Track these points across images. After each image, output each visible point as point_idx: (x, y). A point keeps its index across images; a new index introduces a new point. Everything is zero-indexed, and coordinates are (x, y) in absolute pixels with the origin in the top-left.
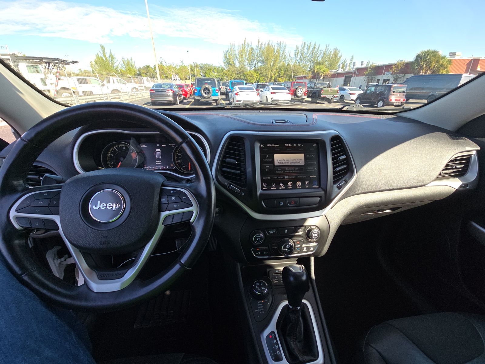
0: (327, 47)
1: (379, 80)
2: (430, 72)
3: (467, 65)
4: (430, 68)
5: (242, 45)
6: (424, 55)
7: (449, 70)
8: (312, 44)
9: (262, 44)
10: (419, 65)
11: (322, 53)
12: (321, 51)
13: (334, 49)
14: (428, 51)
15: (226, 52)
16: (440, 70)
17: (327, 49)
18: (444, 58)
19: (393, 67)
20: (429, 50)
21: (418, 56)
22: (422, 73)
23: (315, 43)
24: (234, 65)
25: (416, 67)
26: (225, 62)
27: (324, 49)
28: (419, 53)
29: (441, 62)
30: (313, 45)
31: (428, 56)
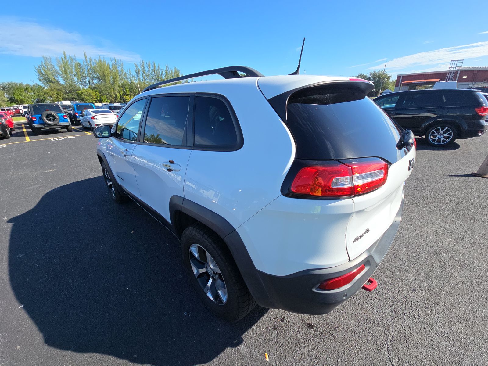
0: (167, 66)
5: (62, 59)
8: (151, 63)
9: (90, 59)
11: (164, 72)
12: (162, 70)
23: (154, 62)
27: (164, 68)
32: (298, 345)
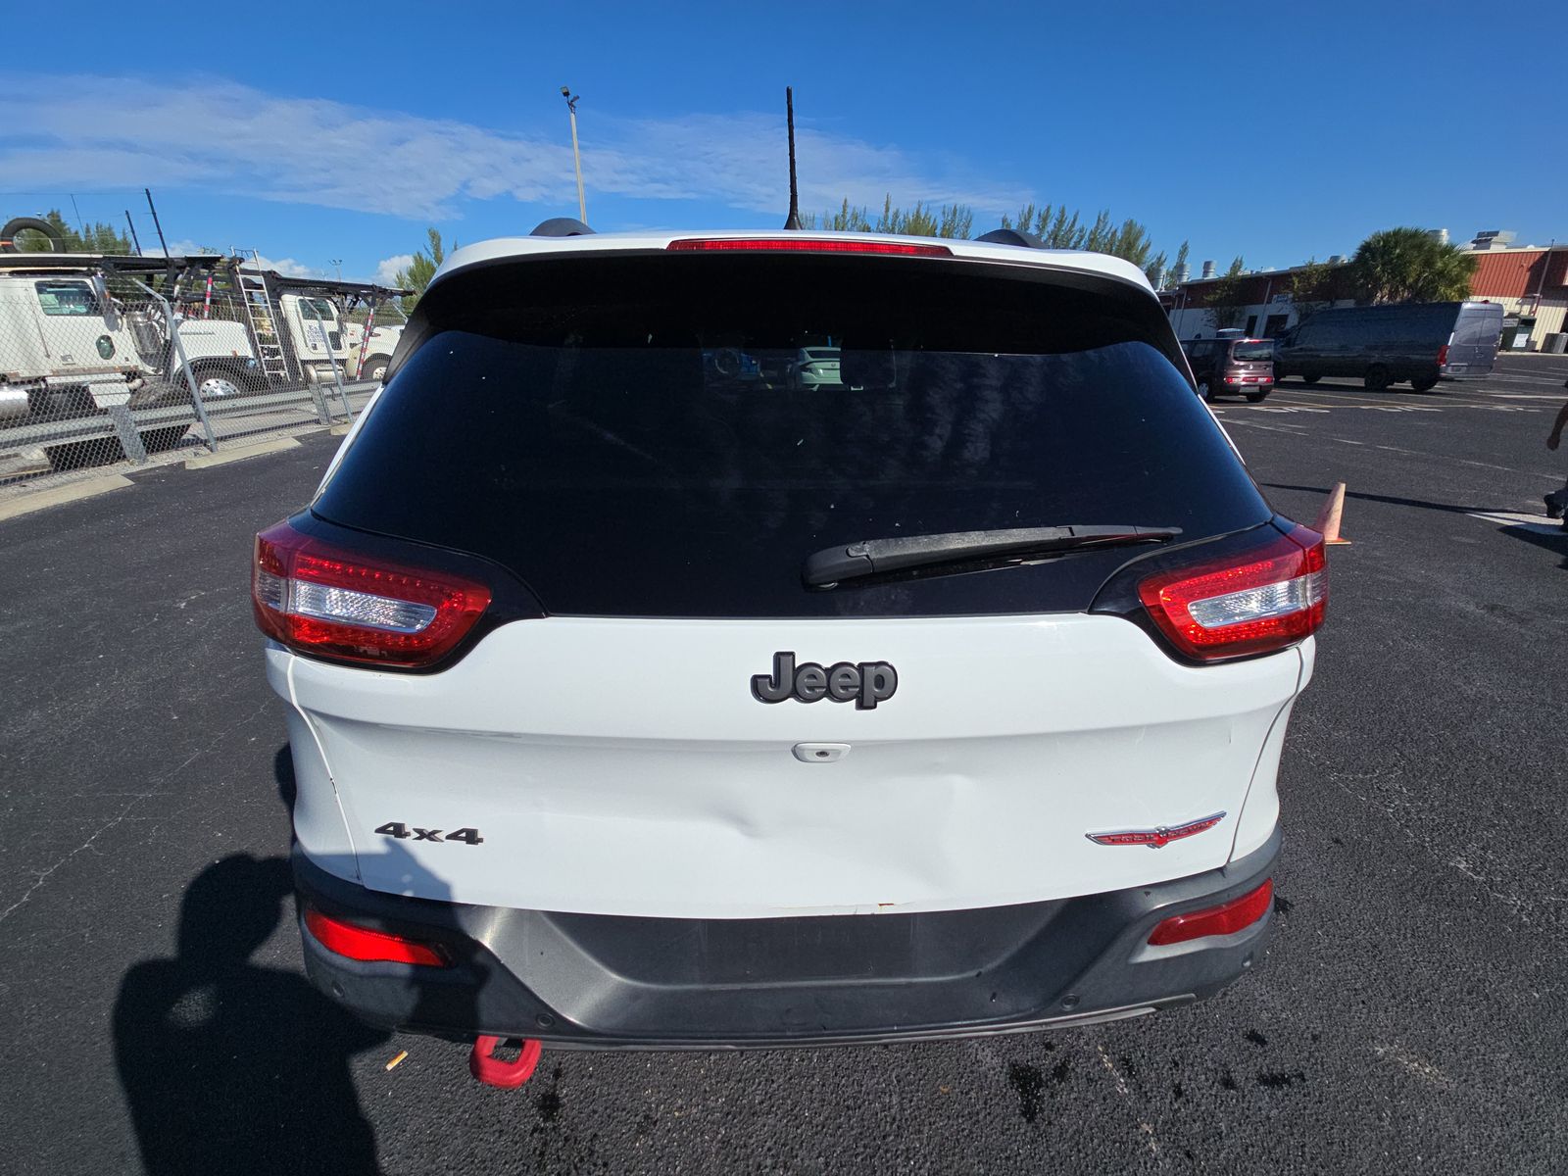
0: (1102, 217)
1: (1256, 317)
2: (1406, 294)
3: (1530, 269)
4: (1403, 281)
5: (836, 219)
6: (1384, 246)
7: (1467, 287)
8: (1055, 212)
9: (896, 215)
10: (1369, 275)
11: (1086, 237)
12: (1081, 231)
13: (1125, 224)
14: (1396, 233)
16: (1436, 289)
17: (1101, 224)
18: (1448, 250)
19: (1293, 282)
20: (1400, 229)
21: (1366, 248)
22: (1382, 297)
23: (1064, 208)
25: (1362, 281)
27: (1090, 227)
28: (1368, 240)
29: (1439, 265)
30: (1057, 215)
31: (1396, 247)
32: (466, 1112)
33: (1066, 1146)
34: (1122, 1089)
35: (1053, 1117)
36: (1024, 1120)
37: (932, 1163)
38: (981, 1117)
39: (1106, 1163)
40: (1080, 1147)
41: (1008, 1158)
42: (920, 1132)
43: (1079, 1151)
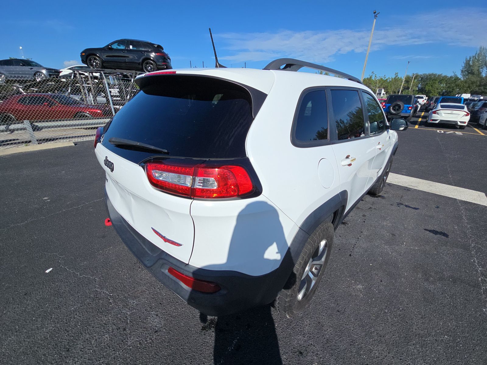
15: (470, 58)
24: (478, 75)
26: (464, 70)
33: (201, 341)
34: (229, 349)
35: (207, 334)
36: (201, 328)
37: (177, 314)
38: (195, 318)
39: (203, 353)
40: (204, 345)
41: (189, 329)
42: (183, 308)
43: (202, 345)
